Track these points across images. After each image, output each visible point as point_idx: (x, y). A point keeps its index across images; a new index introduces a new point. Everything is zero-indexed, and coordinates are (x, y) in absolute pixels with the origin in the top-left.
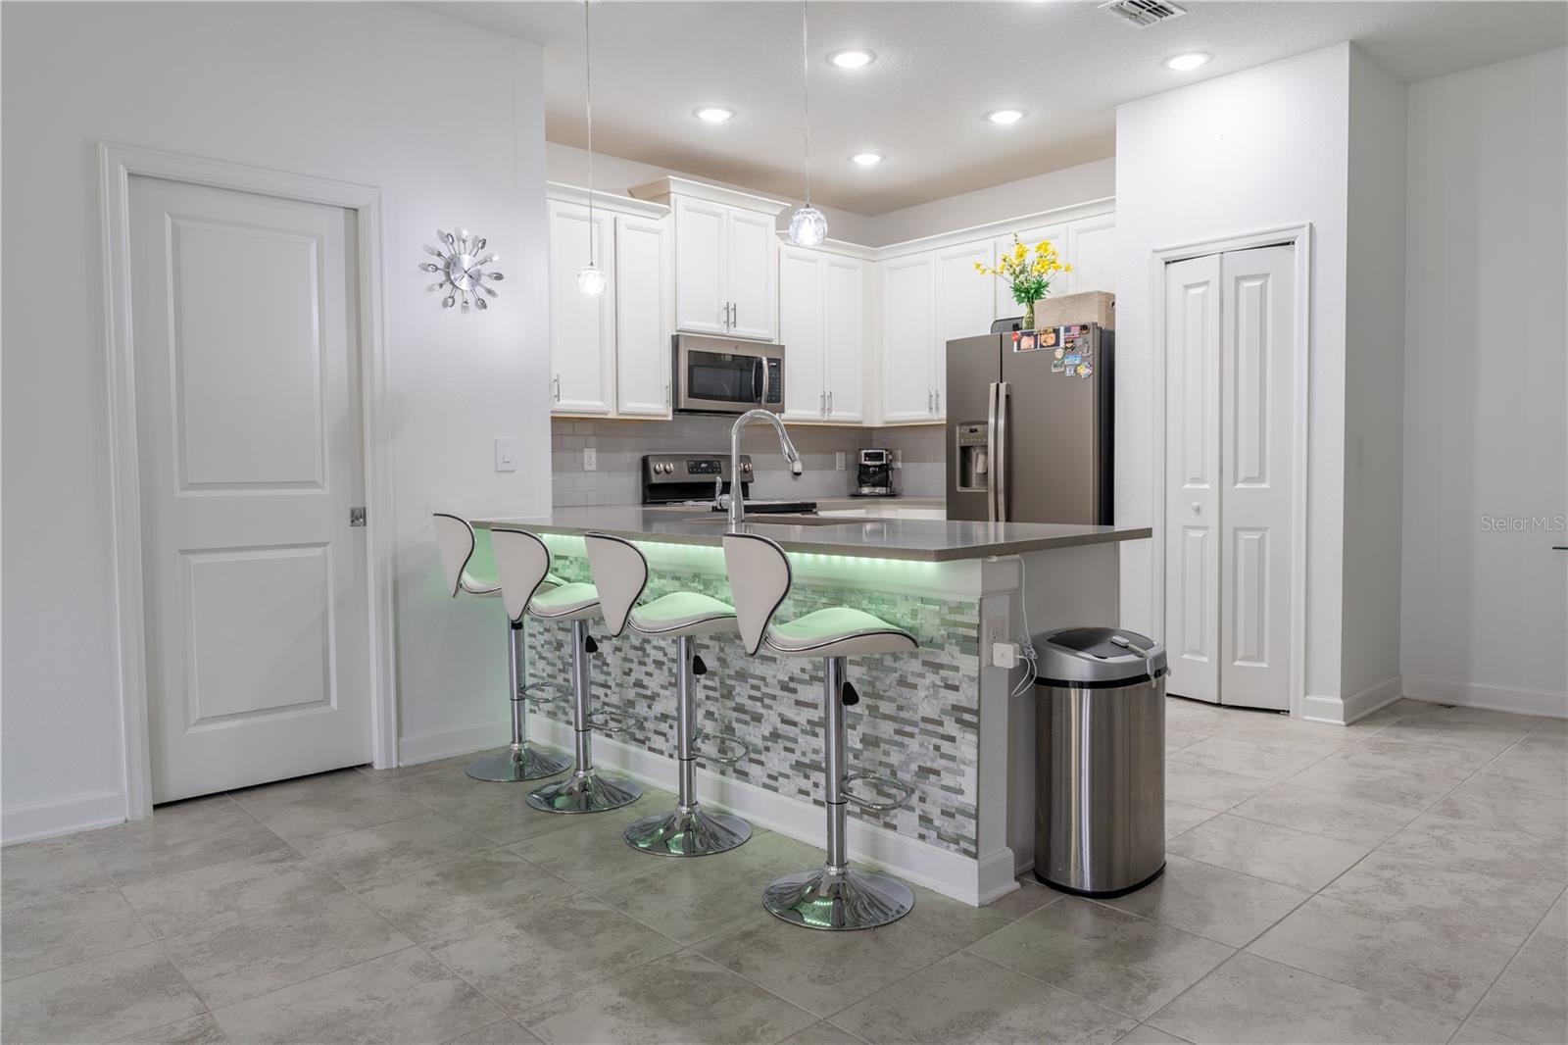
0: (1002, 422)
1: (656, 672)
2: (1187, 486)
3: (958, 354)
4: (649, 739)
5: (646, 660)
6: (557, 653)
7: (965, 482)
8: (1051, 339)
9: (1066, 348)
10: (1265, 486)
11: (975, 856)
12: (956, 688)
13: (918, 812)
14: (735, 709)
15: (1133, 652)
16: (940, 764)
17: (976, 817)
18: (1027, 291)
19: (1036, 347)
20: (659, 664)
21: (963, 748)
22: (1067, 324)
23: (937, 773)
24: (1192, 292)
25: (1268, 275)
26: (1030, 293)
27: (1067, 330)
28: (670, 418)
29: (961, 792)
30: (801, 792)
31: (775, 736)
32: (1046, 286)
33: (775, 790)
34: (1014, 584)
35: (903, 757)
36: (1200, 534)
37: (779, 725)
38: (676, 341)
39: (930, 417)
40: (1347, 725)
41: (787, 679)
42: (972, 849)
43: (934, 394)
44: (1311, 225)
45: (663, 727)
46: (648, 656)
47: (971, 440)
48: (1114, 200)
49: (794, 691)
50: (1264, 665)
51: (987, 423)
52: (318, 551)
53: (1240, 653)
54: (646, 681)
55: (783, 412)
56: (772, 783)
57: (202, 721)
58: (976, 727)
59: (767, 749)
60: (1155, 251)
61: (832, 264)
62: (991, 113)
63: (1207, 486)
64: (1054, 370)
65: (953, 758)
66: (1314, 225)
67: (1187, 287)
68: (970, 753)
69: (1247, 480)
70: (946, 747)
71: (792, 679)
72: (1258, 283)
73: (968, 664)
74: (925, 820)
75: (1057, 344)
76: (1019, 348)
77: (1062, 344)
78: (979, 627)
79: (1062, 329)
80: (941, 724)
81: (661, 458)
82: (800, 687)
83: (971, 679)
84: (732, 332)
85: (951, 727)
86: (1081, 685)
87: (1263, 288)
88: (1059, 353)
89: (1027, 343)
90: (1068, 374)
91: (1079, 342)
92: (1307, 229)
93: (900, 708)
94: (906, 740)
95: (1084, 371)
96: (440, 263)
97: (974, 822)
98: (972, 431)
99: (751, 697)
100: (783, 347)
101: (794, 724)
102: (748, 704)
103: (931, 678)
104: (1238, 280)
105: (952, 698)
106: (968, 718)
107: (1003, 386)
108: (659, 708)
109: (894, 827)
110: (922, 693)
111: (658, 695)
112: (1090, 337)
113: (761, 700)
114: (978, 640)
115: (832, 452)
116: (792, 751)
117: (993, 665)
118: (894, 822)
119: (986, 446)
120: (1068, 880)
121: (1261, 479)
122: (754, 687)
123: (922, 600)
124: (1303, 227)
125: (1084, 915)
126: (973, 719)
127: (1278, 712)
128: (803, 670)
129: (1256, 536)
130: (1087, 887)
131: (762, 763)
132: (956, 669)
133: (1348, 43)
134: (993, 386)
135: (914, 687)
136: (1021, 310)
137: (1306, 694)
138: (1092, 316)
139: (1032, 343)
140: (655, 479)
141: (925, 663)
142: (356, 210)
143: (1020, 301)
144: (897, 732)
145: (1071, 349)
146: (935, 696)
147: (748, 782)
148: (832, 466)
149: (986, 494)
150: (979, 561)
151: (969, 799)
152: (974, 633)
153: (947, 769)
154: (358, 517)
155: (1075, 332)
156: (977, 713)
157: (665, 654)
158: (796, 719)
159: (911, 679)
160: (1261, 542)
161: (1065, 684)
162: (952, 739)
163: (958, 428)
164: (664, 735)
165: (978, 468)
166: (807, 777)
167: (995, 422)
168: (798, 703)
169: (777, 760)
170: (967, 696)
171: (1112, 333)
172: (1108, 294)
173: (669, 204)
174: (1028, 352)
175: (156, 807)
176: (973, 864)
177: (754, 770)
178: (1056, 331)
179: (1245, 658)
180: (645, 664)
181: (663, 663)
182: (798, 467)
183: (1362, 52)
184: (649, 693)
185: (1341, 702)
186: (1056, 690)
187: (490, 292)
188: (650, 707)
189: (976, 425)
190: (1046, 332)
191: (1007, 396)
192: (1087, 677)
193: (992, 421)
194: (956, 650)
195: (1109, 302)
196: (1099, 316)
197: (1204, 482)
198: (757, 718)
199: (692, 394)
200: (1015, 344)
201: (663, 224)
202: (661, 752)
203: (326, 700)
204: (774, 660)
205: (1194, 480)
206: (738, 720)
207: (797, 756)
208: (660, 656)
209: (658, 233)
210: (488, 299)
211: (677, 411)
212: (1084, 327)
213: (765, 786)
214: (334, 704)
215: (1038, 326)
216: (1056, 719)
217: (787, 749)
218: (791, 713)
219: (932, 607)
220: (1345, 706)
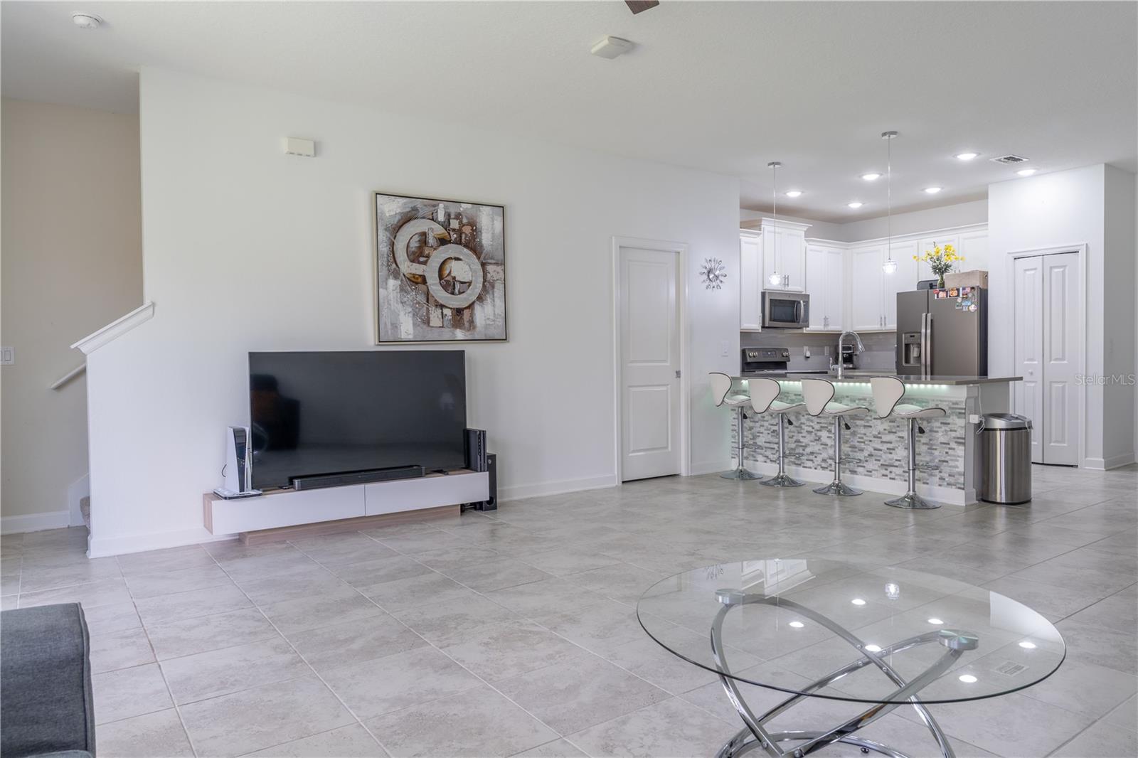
0: (929, 331)
1: (808, 436)
2: (1026, 362)
3: (902, 298)
4: (803, 463)
5: (802, 431)
6: (749, 432)
7: (907, 361)
8: (955, 293)
9: (963, 298)
10: (1065, 362)
11: (963, 489)
12: (955, 431)
13: (938, 476)
14: (850, 447)
15: (1020, 419)
16: (948, 458)
17: (964, 475)
18: (940, 269)
19: (947, 296)
20: (810, 432)
21: (958, 451)
22: (965, 286)
23: (947, 462)
24: (1028, 273)
25: (1065, 266)
26: (941, 269)
27: (964, 289)
28: (760, 331)
29: (957, 467)
30: (883, 475)
31: (871, 455)
32: (950, 266)
33: (871, 476)
34: (977, 395)
35: (931, 458)
36: (1033, 385)
37: (873, 451)
38: (763, 294)
39: (880, 329)
40: (1107, 470)
41: (877, 433)
42: (962, 486)
43: (883, 318)
44: (1087, 244)
45: (811, 457)
46: (804, 429)
47: (911, 340)
48: (987, 224)
49: (881, 438)
50: (1065, 445)
51: (920, 333)
52: (664, 388)
53: (1053, 439)
54: (802, 440)
55: (808, 327)
56: (870, 474)
57: (634, 451)
58: (964, 444)
59: (867, 461)
60: (1009, 253)
61: (829, 252)
62: (925, 189)
63: (1036, 362)
64: (957, 308)
65: (954, 456)
66: (1089, 245)
67: (1026, 270)
68: (962, 453)
69: (1056, 359)
70: (951, 452)
71: (879, 433)
72: (1062, 270)
73: (961, 422)
74: (942, 479)
75: (958, 295)
76: (938, 297)
77: (961, 296)
78: (965, 409)
79: (961, 289)
80: (949, 444)
81: (751, 350)
82: (883, 436)
83: (962, 427)
84: (787, 288)
85: (953, 445)
86: (1001, 430)
87: (1063, 272)
88: (959, 300)
89: (942, 295)
90: (964, 310)
91: (970, 295)
92: (1085, 246)
93: (930, 440)
94: (933, 451)
95: (973, 308)
96: (706, 271)
97: (963, 477)
98: (911, 336)
99: (858, 442)
100: (809, 295)
101: (881, 450)
102: (857, 444)
103: (944, 428)
104: (1051, 268)
105: (953, 434)
106: (961, 442)
107: (929, 314)
108: (808, 450)
109: (927, 484)
110: (940, 434)
111: (809, 445)
112: (975, 293)
113: (864, 442)
114: (965, 413)
115: (823, 346)
116: (879, 460)
117: (969, 423)
118: (928, 481)
119: (920, 345)
120: (996, 499)
121: (1063, 359)
122: (859, 438)
123: (941, 401)
124: (1083, 245)
125: (1001, 511)
126: (963, 441)
127: (1072, 466)
128: (885, 430)
129: (1061, 385)
130: (1004, 501)
131: (864, 467)
132: (956, 424)
133: (1103, 165)
134: (924, 315)
135: (937, 432)
136: (937, 277)
137: (1086, 457)
138: (976, 282)
139: (945, 295)
140: (749, 360)
141: (942, 423)
142: (679, 253)
143: (935, 273)
144: (929, 449)
145: (966, 298)
146: (946, 434)
147: (857, 474)
148: (824, 354)
149: (920, 367)
150: (965, 386)
151: (961, 469)
152: (963, 411)
153: (952, 460)
154: (678, 373)
155: (968, 290)
156: (964, 439)
157: (813, 428)
158: (881, 448)
159: (935, 429)
160: (1063, 388)
161: (995, 430)
162: (954, 449)
163: (903, 335)
164: (812, 460)
165: (914, 353)
166: (886, 470)
167: (925, 331)
168: (882, 442)
169: (872, 465)
170: (961, 433)
171: (986, 290)
172: (984, 272)
173: (760, 230)
174: (943, 300)
175: (623, 482)
176: (963, 492)
177: (860, 470)
178: (958, 290)
179: (1055, 442)
180: (801, 433)
181: (812, 432)
182: (808, 354)
183: (1110, 169)
184: (803, 444)
185: (1103, 460)
186: (991, 432)
187: (721, 282)
188: (804, 450)
189: (914, 334)
190: (952, 290)
191: (932, 320)
192: (1004, 427)
193: (923, 331)
194: (955, 417)
195: (985, 276)
196: (980, 282)
197: (1035, 361)
198: (862, 450)
199: (771, 319)
200: (936, 295)
201: (758, 240)
202: (810, 468)
203: (667, 448)
204: (871, 427)
205: (1029, 360)
206: (851, 451)
207: (881, 462)
208: (810, 429)
209: (756, 244)
210: (720, 285)
211: (763, 327)
212: (973, 288)
213: (866, 475)
214: (670, 449)
215: (947, 286)
216: (991, 442)
217: (876, 460)
218: (879, 446)
219: (944, 403)
220: (1105, 462)
